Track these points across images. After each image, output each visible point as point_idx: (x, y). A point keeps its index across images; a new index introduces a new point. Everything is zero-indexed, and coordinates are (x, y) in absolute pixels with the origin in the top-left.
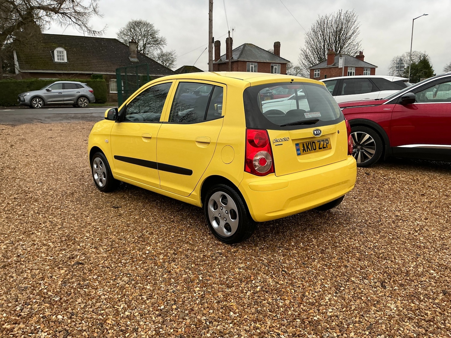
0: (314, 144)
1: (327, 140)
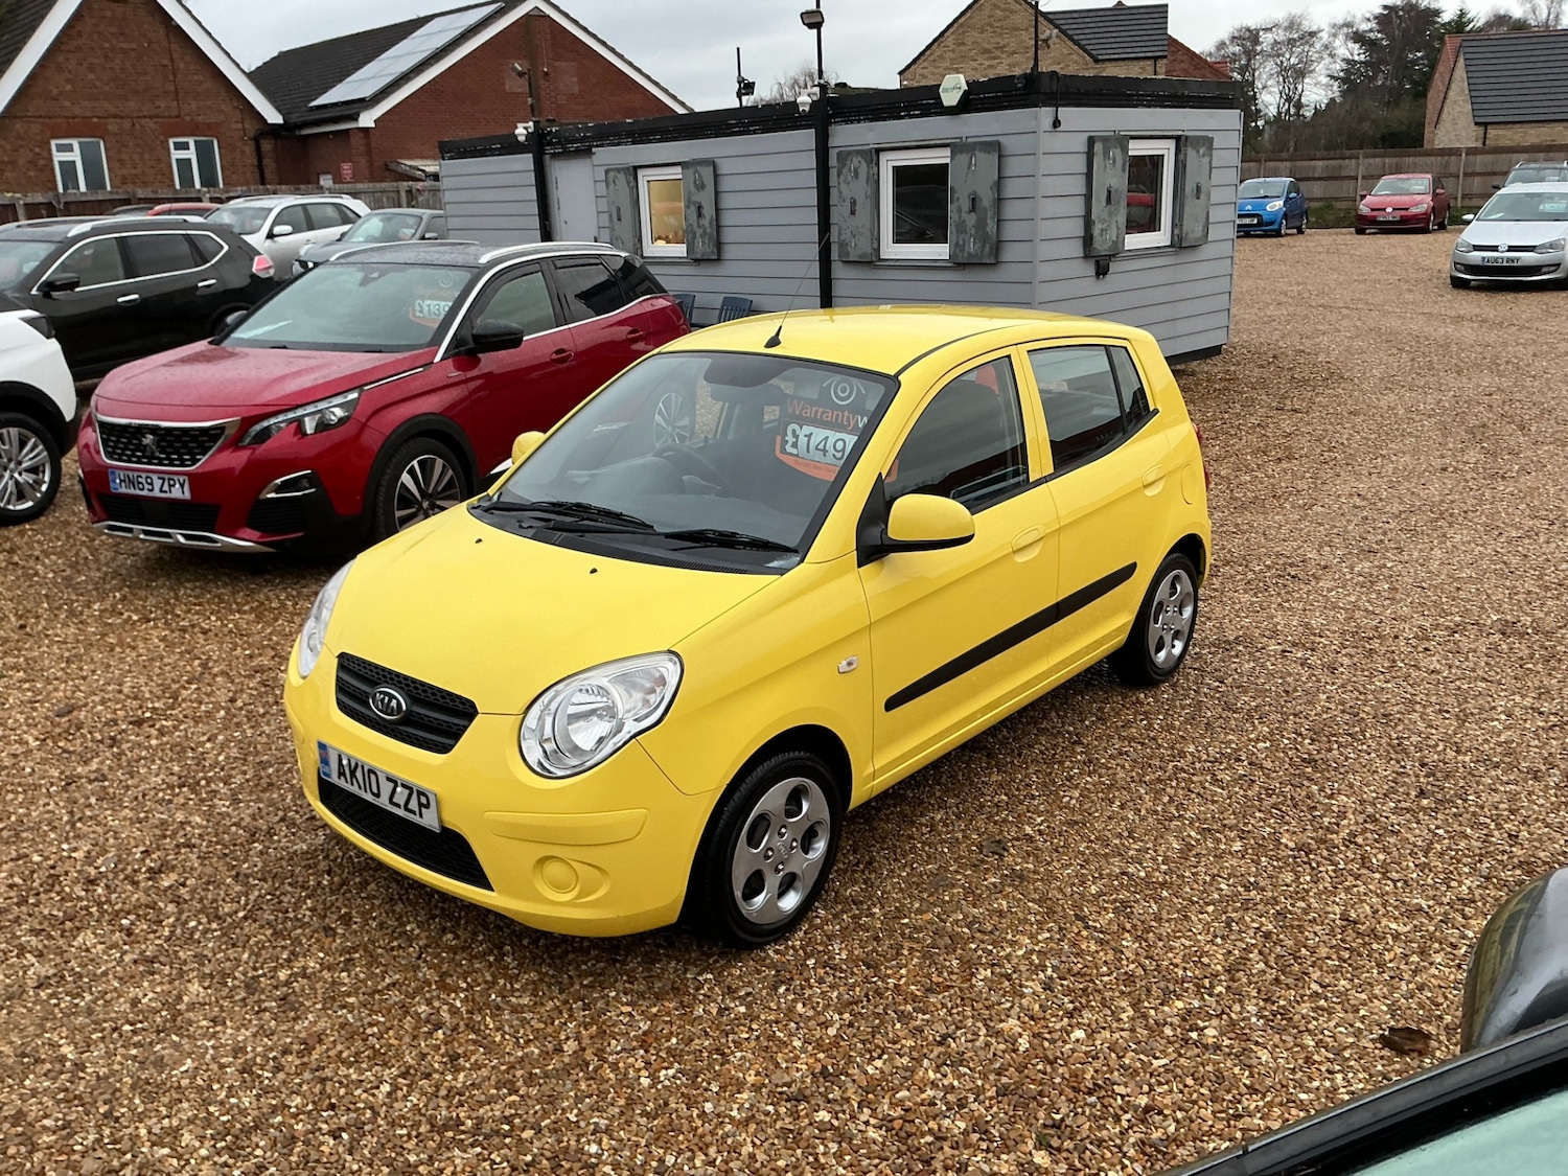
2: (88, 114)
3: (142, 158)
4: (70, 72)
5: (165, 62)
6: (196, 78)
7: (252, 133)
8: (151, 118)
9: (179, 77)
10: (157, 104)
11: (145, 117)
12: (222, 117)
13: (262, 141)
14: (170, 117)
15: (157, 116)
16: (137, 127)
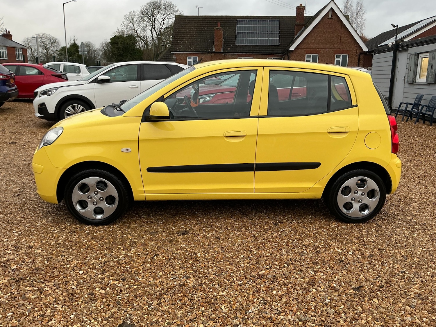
2: (316, 48)
3: (327, 59)
4: (314, 37)
5: (339, 34)
6: (346, 38)
7: (358, 54)
8: (332, 49)
9: (342, 38)
10: (334, 45)
11: (330, 49)
12: (351, 49)
13: (361, 56)
14: (337, 49)
15: (334, 49)
16: (328, 51)
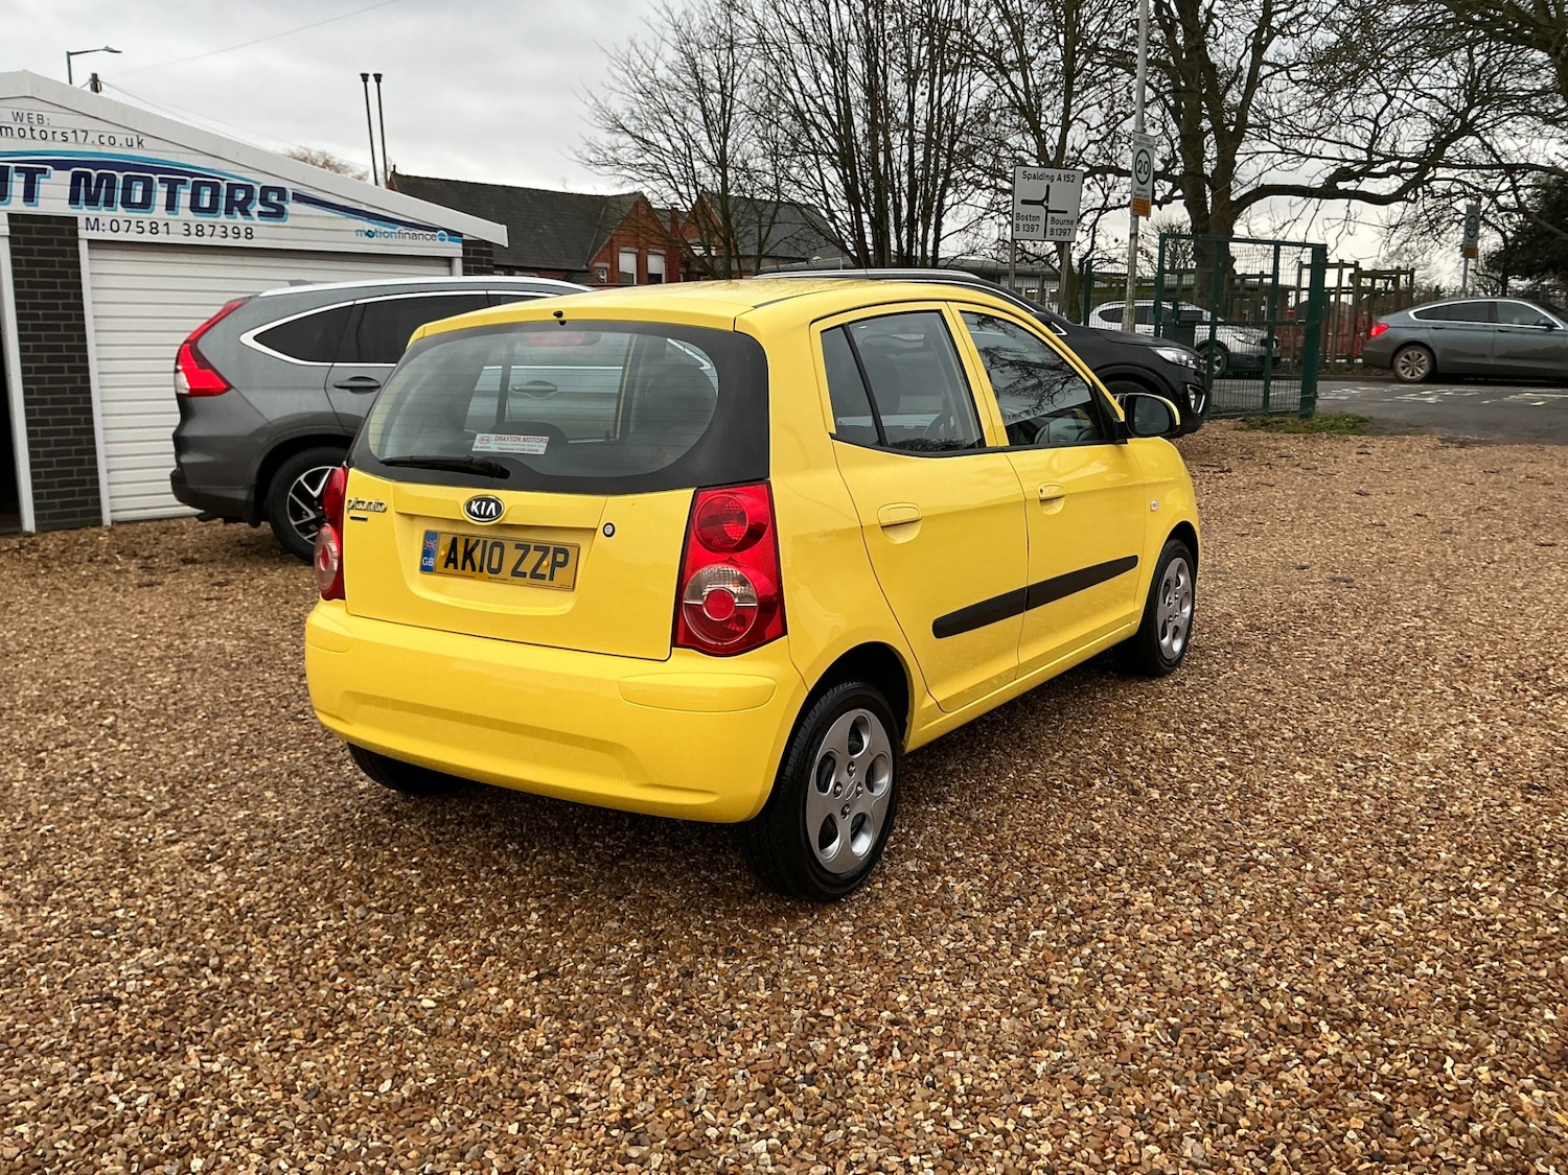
0: (497, 550)
1: (566, 552)
